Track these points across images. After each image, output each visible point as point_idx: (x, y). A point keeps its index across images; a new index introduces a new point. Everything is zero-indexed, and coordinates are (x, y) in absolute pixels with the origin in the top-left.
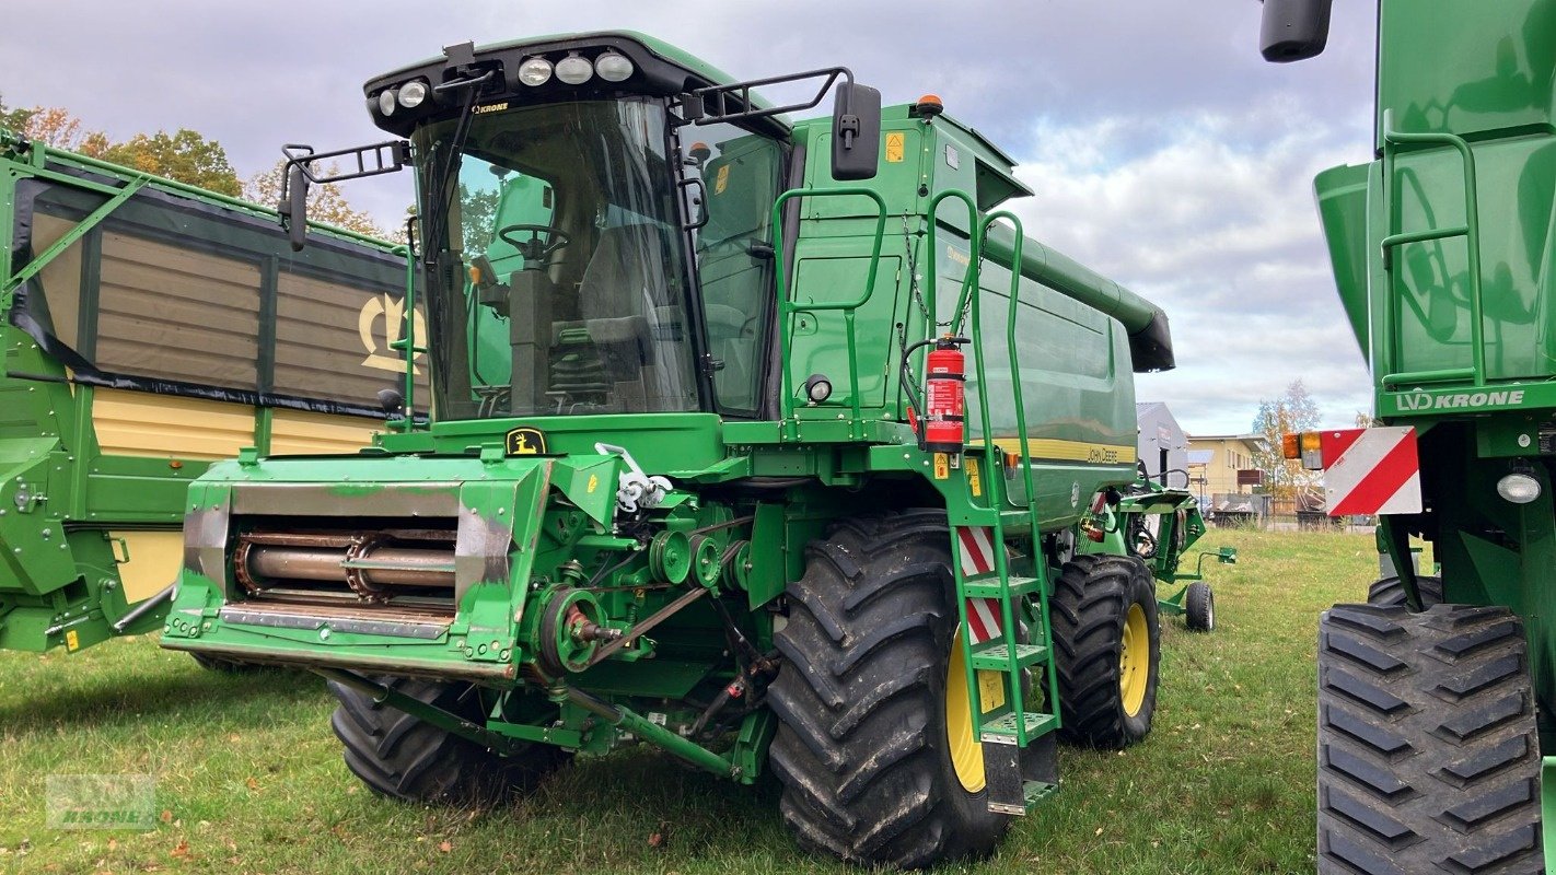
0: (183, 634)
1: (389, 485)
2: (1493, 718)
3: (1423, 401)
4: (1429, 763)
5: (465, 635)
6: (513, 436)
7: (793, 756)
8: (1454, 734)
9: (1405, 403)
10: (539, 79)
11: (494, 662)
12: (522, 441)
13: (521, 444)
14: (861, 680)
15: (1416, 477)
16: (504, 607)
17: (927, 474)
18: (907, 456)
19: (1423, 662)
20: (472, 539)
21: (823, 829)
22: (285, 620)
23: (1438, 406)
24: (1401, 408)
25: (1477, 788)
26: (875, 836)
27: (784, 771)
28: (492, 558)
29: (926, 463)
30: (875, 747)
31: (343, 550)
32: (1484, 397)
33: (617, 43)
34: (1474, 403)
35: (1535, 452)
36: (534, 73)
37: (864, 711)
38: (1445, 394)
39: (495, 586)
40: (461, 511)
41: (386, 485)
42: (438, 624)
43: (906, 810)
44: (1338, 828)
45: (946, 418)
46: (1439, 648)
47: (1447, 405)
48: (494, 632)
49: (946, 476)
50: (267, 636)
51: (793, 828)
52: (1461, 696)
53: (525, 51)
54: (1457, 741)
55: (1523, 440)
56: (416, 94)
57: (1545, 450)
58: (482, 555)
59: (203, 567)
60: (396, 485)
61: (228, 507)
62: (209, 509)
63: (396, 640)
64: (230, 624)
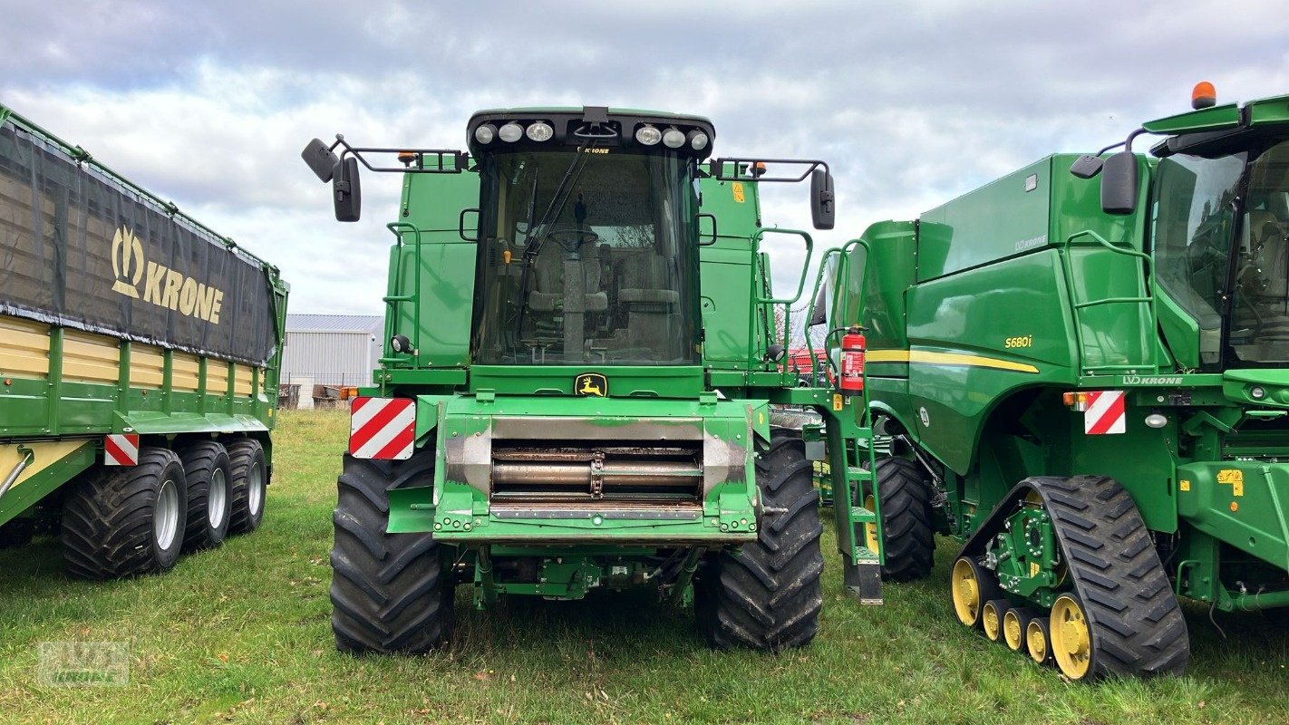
0: (456, 529)
1: (642, 419)
2: (1132, 529)
3: (1136, 380)
4: (1111, 553)
5: (719, 516)
6: (581, 379)
7: (741, 584)
8: (1119, 537)
9: (1127, 381)
10: (653, 142)
11: (746, 532)
12: (588, 382)
13: (587, 384)
14: (787, 534)
15: (1123, 416)
16: (743, 496)
17: (829, 407)
18: (815, 396)
19: (1093, 504)
20: (716, 455)
21: (747, 629)
22: (556, 513)
23: (1143, 383)
24: (1124, 383)
25: (1134, 562)
26: (786, 629)
27: (734, 593)
28: (735, 467)
29: (828, 400)
30: (797, 573)
31: (588, 463)
32: (1164, 380)
33: (704, 125)
34: (1159, 382)
35: (1166, 404)
36: (648, 136)
37: (796, 552)
38: (1146, 377)
39: (735, 484)
40: (706, 436)
41: (639, 419)
42: (692, 510)
43: (811, 610)
44: (1091, 589)
45: (860, 375)
46: (1099, 497)
47: (1147, 383)
48: (741, 514)
49: (841, 409)
50: (541, 526)
51: (729, 630)
52: (1115, 519)
53: (640, 120)
54: (1120, 541)
55: (1161, 399)
56: (540, 132)
57: (1172, 404)
58: (727, 465)
59: (469, 478)
60: (648, 419)
61: (489, 434)
62: (471, 434)
63: (661, 522)
64: (503, 519)
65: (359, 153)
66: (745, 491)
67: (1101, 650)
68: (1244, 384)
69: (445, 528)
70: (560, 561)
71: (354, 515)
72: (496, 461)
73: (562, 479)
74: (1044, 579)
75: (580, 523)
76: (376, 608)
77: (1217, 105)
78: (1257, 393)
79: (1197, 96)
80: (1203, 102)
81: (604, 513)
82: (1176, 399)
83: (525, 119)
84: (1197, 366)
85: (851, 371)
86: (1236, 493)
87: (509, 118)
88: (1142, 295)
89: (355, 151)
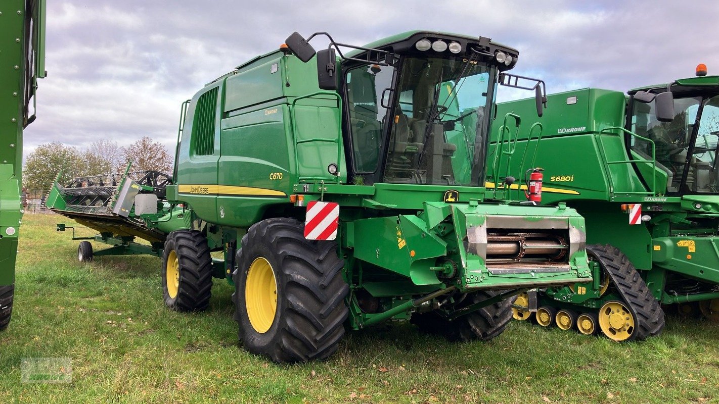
0: (477, 282)
3: (649, 199)
5: (576, 269)
6: (448, 193)
9: (646, 199)
11: (588, 277)
13: (450, 196)
15: (640, 215)
16: (584, 258)
20: (575, 237)
22: (517, 271)
23: (652, 200)
25: (637, 284)
28: (581, 243)
32: (660, 199)
34: (658, 200)
35: (651, 210)
38: (653, 198)
39: (581, 252)
40: (570, 227)
41: (545, 217)
42: (565, 267)
48: (584, 268)
50: (510, 278)
55: (649, 208)
56: (456, 48)
57: (654, 210)
58: (579, 242)
59: (478, 251)
60: (548, 217)
61: (485, 226)
62: (477, 226)
63: (557, 274)
64: (496, 275)
65: (338, 46)
66: (584, 256)
67: (641, 326)
68: (692, 202)
69: (472, 281)
70: (402, 298)
71: (303, 276)
72: (489, 242)
73: (505, 251)
74: (596, 294)
75: (526, 276)
76: (314, 333)
77: (707, 76)
78: (698, 206)
79: (699, 70)
80: (701, 73)
81: (535, 270)
82: (656, 208)
83: (448, 39)
84: (665, 193)
85: (538, 192)
86: (690, 251)
87: (439, 37)
88: (627, 159)
89: (336, 45)
